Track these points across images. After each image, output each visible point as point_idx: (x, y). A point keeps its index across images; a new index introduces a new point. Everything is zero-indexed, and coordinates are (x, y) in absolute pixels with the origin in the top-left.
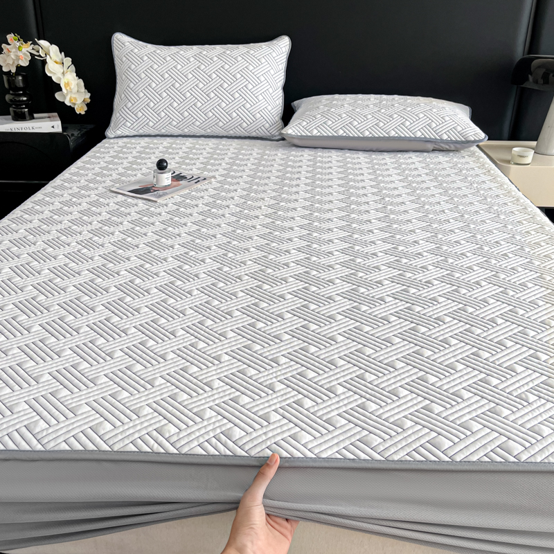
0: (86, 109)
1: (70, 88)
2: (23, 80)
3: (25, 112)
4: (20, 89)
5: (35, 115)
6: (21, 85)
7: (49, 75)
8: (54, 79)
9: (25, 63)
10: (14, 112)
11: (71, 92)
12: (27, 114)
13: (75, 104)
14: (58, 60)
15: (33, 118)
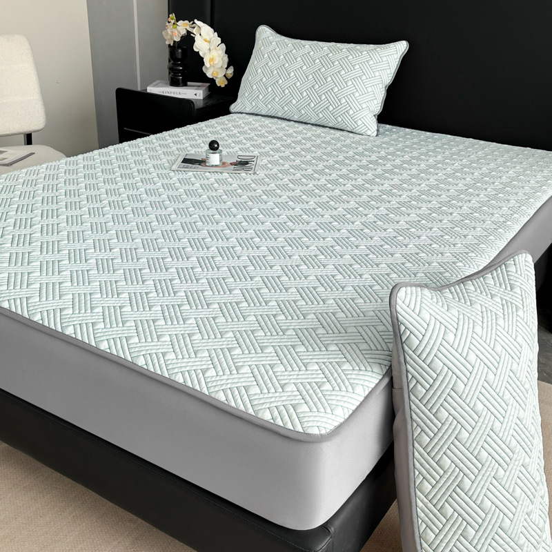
0: (226, 83)
1: (214, 63)
2: (182, 53)
3: (179, 79)
4: (178, 60)
5: (189, 83)
6: (180, 56)
7: (195, 50)
8: (201, 54)
9: (178, 39)
10: (172, 79)
11: (214, 66)
12: (181, 81)
13: (216, 78)
14: (208, 39)
15: (185, 85)
